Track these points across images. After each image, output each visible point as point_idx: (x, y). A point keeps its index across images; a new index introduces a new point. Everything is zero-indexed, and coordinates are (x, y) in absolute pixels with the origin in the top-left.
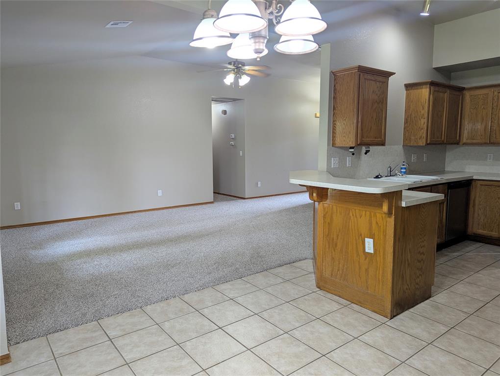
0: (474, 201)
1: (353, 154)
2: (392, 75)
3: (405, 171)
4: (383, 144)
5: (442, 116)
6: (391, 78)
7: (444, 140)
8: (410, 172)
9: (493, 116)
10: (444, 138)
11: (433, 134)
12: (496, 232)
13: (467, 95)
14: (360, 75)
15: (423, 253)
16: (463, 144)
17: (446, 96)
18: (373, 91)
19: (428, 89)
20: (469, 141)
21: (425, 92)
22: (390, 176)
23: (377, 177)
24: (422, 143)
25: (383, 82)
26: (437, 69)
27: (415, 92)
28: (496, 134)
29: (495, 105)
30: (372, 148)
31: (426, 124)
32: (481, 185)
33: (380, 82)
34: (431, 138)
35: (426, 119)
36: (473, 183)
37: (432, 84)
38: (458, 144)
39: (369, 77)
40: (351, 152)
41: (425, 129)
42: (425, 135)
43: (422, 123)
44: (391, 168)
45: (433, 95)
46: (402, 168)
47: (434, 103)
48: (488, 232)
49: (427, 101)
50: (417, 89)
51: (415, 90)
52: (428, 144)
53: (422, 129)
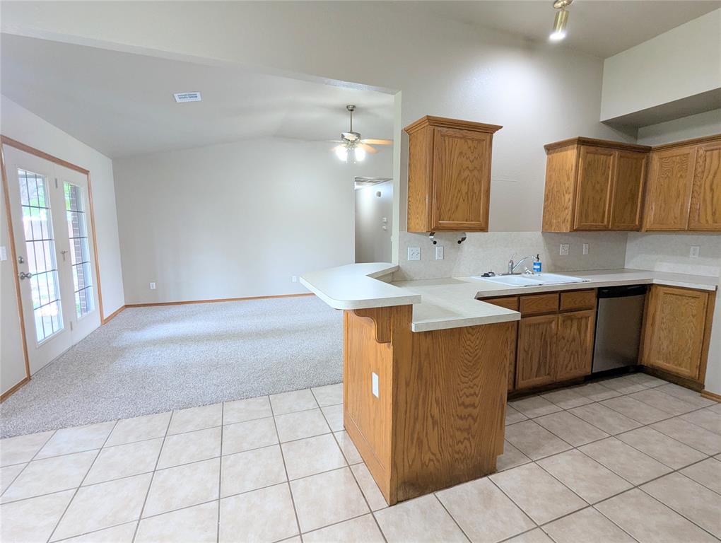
0: (654, 318)
1: (435, 243)
2: (498, 130)
3: (539, 267)
4: (484, 229)
5: (603, 190)
6: (496, 135)
7: (608, 225)
8: (556, 269)
9: (697, 188)
10: (608, 222)
11: (584, 215)
12: (686, 367)
13: (655, 157)
14: (434, 130)
16: (647, 231)
17: (613, 160)
19: (575, 151)
20: (657, 227)
21: (571, 154)
22: (512, 274)
23: (486, 275)
24: (566, 228)
25: (480, 141)
26: (607, 123)
27: (558, 156)
28: (699, 215)
29: (700, 170)
30: (468, 235)
31: (571, 201)
32: (665, 293)
33: (473, 139)
34: (580, 221)
35: (571, 194)
36: (653, 289)
37: (582, 142)
38: (638, 229)
39: (451, 131)
40: (431, 240)
41: (571, 207)
42: (569, 217)
43: (567, 201)
44: (513, 263)
45: (584, 159)
46: (535, 264)
47: (585, 170)
48: (674, 367)
49: (574, 168)
50: (561, 151)
51: (559, 154)
52: (576, 230)
53: (566, 208)
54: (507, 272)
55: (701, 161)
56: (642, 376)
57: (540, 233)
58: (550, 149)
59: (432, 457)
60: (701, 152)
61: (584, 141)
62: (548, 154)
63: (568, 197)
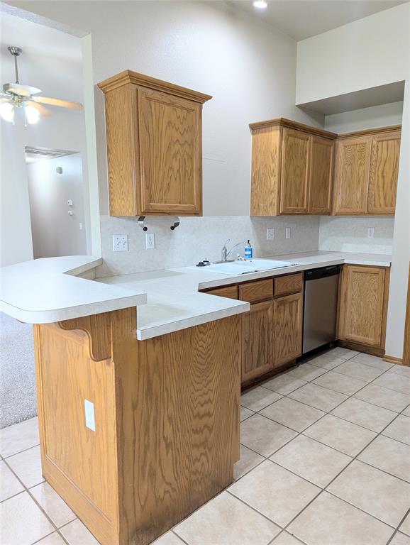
0: (346, 293)
1: (145, 229)
2: (207, 100)
3: (250, 253)
4: (198, 213)
5: (302, 174)
6: (206, 105)
7: (307, 208)
8: (266, 254)
9: (372, 175)
10: (307, 206)
11: (288, 199)
12: (371, 337)
13: (341, 144)
14: (137, 90)
15: (209, 414)
16: (336, 215)
17: (309, 144)
18: (170, 123)
19: (278, 132)
20: (343, 211)
21: (274, 136)
22: (226, 261)
23: (201, 264)
24: (273, 212)
25: (189, 110)
26: (300, 107)
27: (263, 137)
28: (374, 200)
29: (374, 159)
30: (182, 220)
31: (276, 186)
32: (354, 272)
33: (182, 108)
34: (285, 206)
35: (277, 177)
36: (345, 268)
37: (284, 124)
38: (329, 214)
39: (157, 95)
40: (141, 225)
41: (276, 191)
42: (275, 201)
43: (273, 183)
44: (226, 250)
45: (287, 141)
46: (246, 250)
47: (288, 153)
48: (363, 337)
49: (278, 150)
50: (265, 132)
51: (263, 134)
52: (282, 214)
53: (272, 191)
54: (221, 260)
55: (375, 150)
56: (338, 350)
57: (249, 218)
58: (255, 128)
59: (168, 488)
60: (375, 142)
61: (286, 123)
62: (253, 134)
63: (274, 180)
